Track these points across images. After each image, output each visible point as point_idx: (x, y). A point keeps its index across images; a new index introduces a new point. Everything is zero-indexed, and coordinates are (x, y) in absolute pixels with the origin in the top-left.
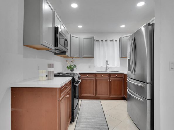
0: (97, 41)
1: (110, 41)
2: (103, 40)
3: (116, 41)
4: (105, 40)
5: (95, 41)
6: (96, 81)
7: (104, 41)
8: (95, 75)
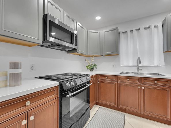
0: (123, 32)
1: (144, 28)
2: (132, 30)
3: (156, 27)
4: (136, 30)
5: (121, 33)
6: (119, 86)
7: (134, 31)
8: (117, 77)
